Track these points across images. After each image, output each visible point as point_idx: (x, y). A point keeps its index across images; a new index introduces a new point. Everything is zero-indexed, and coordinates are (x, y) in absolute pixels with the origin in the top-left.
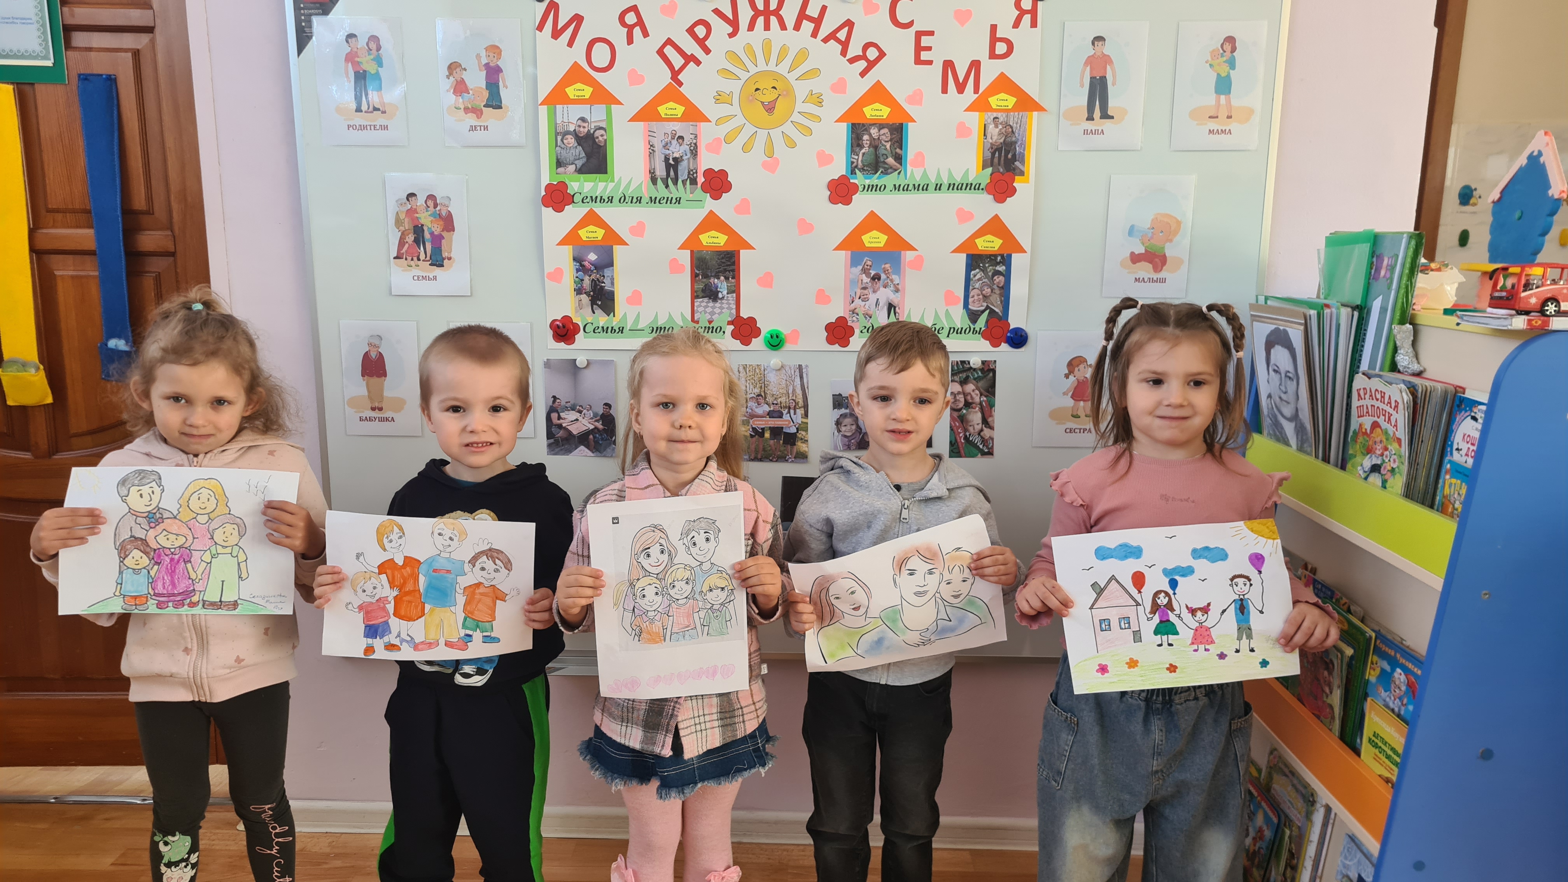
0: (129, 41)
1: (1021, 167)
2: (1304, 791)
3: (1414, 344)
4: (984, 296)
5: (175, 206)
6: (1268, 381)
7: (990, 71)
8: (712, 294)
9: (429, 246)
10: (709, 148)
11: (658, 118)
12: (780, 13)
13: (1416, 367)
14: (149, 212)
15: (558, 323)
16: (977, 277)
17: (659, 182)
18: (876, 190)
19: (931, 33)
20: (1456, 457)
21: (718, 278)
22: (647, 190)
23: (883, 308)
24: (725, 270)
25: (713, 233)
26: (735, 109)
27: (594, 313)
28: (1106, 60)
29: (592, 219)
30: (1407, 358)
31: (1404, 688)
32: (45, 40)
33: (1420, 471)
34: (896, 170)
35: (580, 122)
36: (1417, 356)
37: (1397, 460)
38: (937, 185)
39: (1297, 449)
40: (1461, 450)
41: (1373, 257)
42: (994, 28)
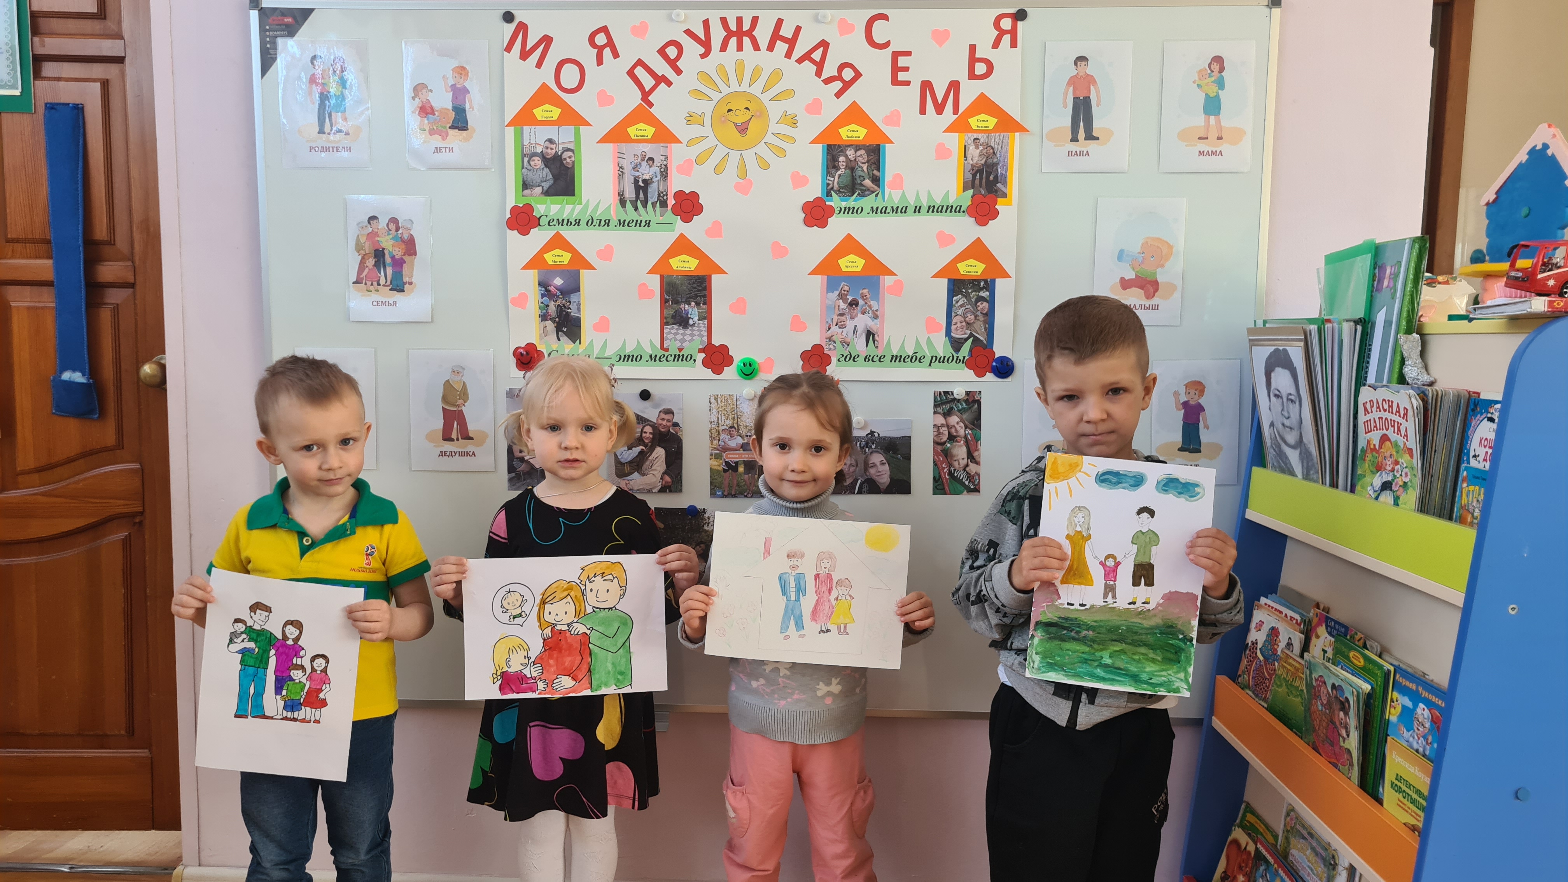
0: (98, 70)
1: (1003, 189)
2: (1324, 854)
3: (1423, 354)
4: (968, 323)
5: (137, 236)
6: (1270, 409)
7: (969, 92)
8: (682, 321)
9: (389, 271)
10: (680, 169)
11: (628, 139)
12: (753, 33)
13: (1426, 378)
14: (111, 243)
15: (522, 351)
16: (959, 303)
17: (628, 204)
18: (852, 213)
19: (908, 54)
20: (1473, 463)
21: (689, 304)
22: (616, 213)
23: (861, 335)
24: (696, 296)
25: (684, 257)
26: (707, 130)
27: (559, 340)
28: (1090, 80)
29: (558, 242)
30: (1416, 369)
31: (1428, 725)
32: (14, 69)
33: (1435, 485)
34: (874, 192)
35: (547, 144)
36: (1426, 368)
37: (1409, 474)
38: (916, 207)
39: (1303, 478)
40: (1478, 456)
41: (1375, 268)
42: (973, 48)
